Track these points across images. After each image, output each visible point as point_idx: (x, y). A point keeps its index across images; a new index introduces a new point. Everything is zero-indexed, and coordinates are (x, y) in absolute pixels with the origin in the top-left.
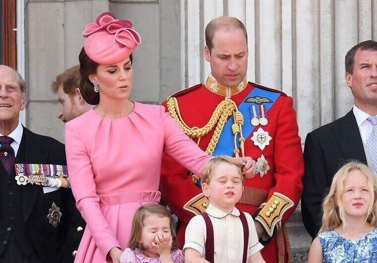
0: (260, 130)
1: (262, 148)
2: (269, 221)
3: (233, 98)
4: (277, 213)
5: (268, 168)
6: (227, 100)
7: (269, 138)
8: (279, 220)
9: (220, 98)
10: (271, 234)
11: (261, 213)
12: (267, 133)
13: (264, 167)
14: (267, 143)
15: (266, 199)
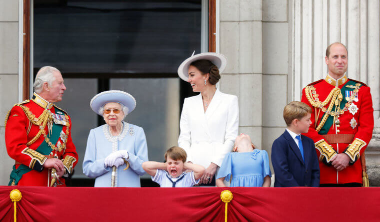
0: (353, 104)
1: (354, 114)
2: (352, 153)
3: (339, 87)
4: (357, 149)
5: (356, 124)
6: (336, 88)
7: (358, 109)
8: (358, 152)
9: (332, 87)
10: (354, 160)
11: (348, 150)
12: (356, 106)
13: (354, 124)
14: (356, 112)
15: (352, 141)
